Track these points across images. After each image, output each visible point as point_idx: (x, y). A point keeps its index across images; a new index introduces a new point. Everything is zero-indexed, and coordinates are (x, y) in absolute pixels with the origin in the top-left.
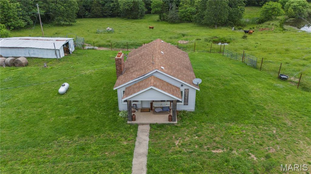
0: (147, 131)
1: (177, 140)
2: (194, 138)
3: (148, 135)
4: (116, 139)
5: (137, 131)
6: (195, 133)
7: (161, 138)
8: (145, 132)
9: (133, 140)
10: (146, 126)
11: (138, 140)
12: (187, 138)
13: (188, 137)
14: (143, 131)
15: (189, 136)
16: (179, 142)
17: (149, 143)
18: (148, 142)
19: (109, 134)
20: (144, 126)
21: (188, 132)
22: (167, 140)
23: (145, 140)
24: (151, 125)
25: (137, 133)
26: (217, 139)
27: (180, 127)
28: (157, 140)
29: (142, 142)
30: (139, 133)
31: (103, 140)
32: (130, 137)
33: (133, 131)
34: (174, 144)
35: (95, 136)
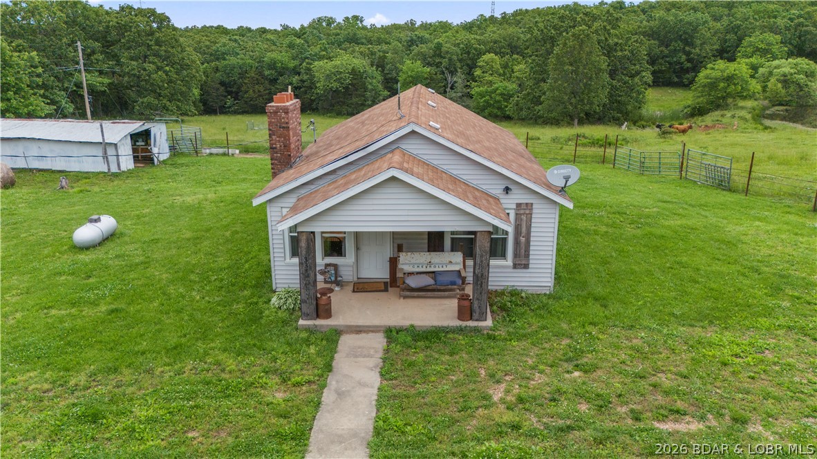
0: (372, 352)
1: (498, 382)
2: (567, 376)
3: (376, 367)
4: (243, 379)
5: (334, 351)
6: (566, 361)
7: (429, 375)
8: (365, 356)
9: (314, 382)
10: (371, 335)
11: (334, 383)
12: (537, 375)
13: (541, 372)
14: (355, 354)
15: (548, 369)
16: (507, 392)
17: (380, 396)
18: (376, 391)
19: (218, 363)
20: (363, 335)
21: (537, 355)
22: (457, 384)
23: (362, 384)
24: (391, 333)
25: (332, 358)
26: (665, 380)
27: (506, 339)
28: (416, 383)
29: (348, 391)
30: (341, 361)
31: (188, 382)
32: (304, 372)
33: (319, 354)
34: (486, 397)
35: (160, 369)
